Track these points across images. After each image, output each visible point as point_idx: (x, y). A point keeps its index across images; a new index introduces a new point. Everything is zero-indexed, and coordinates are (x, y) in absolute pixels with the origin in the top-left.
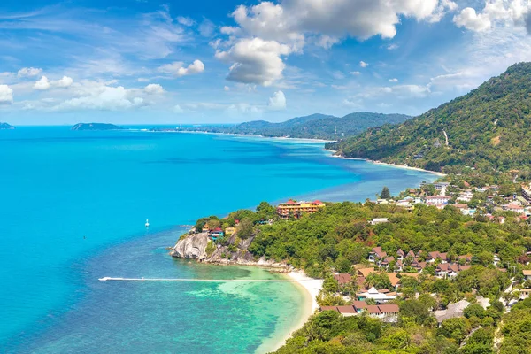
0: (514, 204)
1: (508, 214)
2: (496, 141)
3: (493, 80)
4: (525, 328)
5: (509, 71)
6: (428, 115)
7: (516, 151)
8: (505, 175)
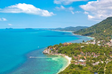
0: (108, 44)
2: (105, 32)
3: (104, 20)
4: (110, 67)
5: (107, 19)
6: (92, 27)
7: (108, 33)
8: (106, 38)
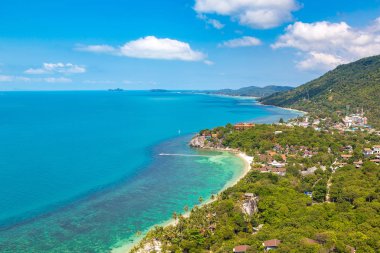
0: (338, 126)
1: (335, 130)
2: (331, 98)
3: (330, 72)
4: (342, 179)
5: (337, 68)
6: (301, 87)
7: (340, 103)
8: (334, 113)
